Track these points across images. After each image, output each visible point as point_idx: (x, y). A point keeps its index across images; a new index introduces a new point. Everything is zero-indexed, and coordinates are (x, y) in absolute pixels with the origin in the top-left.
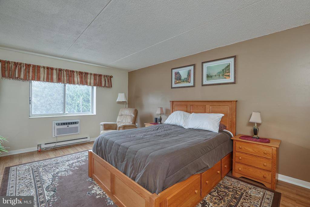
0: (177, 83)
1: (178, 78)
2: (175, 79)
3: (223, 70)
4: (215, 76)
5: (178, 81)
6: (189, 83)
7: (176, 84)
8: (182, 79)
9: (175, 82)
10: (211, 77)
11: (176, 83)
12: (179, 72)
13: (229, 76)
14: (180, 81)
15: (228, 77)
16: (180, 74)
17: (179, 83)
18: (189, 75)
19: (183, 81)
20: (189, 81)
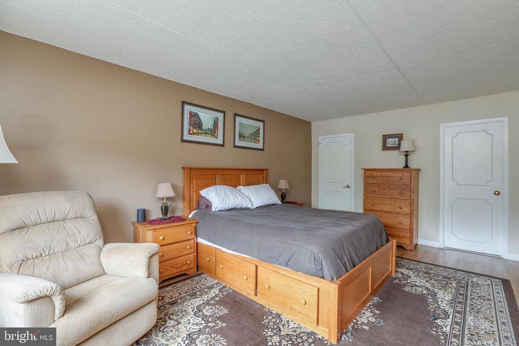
0: (194, 133)
1: (196, 124)
2: (190, 124)
3: (254, 132)
4: (248, 137)
5: (195, 131)
6: (216, 138)
7: (191, 134)
8: (204, 128)
9: (189, 130)
10: (244, 137)
11: (191, 132)
12: (199, 113)
13: (259, 141)
14: (200, 131)
15: (257, 142)
16: (200, 119)
17: (197, 134)
18: (216, 124)
19: (206, 133)
20: (216, 135)
